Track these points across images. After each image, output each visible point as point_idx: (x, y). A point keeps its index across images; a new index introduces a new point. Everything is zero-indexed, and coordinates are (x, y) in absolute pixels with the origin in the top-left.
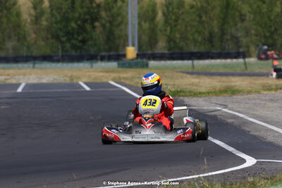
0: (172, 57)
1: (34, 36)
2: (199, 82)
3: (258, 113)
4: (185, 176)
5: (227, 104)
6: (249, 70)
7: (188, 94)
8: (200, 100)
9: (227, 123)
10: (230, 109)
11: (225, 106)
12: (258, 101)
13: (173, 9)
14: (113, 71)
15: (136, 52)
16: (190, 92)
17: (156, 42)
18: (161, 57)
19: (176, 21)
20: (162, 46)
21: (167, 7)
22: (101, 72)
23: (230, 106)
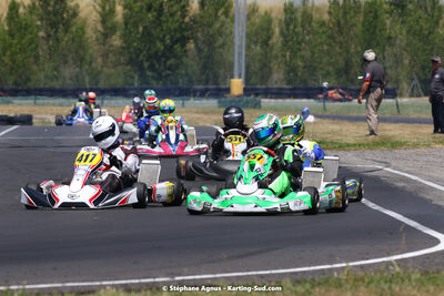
0: (294, 93)
1: (100, 60)
2: (341, 130)
3: (436, 175)
4: (363, 259)
5: (387, 160)
6: (404, 114)
7: (330, 146)
8: (349, 154)
9: (397, 188)
10: (394, 169)
11: (388, 165)
12: (431, 158)
13: (295, 27)
14: (213, 112)
15: (243, 86)
16: (332, 142)
17: (270, 73)
18: (279, 94)
19: (299, 43)
20: (277, 78)
21: (288, 25)
22: (197, 112)
23: (393, 164)
